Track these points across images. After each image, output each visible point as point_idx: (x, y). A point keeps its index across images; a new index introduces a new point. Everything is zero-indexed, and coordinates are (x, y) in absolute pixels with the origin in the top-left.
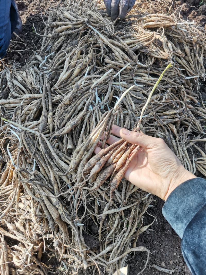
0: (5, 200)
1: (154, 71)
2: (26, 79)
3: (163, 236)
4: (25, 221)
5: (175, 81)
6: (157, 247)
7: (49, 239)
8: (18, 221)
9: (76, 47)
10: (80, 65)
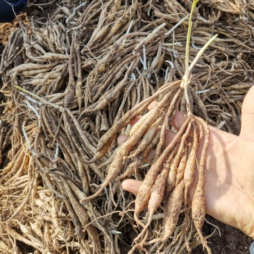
1: (220, 29)
2: (47, 38)
3: (224, 250)
4: (43, 223)
5: (247, 44)
7: (74, 248)
8: (34, 222)
10: (120, 18)
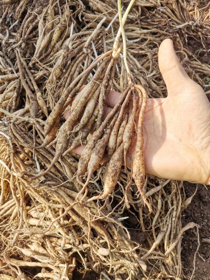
0: (6, 223)
3: (202, 205)
4: (42, 240)
6: (200, 219)
7: (85, 250)
8: (31, 243)
9: (46, 6)
10: (59, 25)
